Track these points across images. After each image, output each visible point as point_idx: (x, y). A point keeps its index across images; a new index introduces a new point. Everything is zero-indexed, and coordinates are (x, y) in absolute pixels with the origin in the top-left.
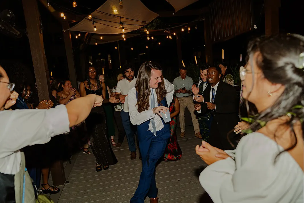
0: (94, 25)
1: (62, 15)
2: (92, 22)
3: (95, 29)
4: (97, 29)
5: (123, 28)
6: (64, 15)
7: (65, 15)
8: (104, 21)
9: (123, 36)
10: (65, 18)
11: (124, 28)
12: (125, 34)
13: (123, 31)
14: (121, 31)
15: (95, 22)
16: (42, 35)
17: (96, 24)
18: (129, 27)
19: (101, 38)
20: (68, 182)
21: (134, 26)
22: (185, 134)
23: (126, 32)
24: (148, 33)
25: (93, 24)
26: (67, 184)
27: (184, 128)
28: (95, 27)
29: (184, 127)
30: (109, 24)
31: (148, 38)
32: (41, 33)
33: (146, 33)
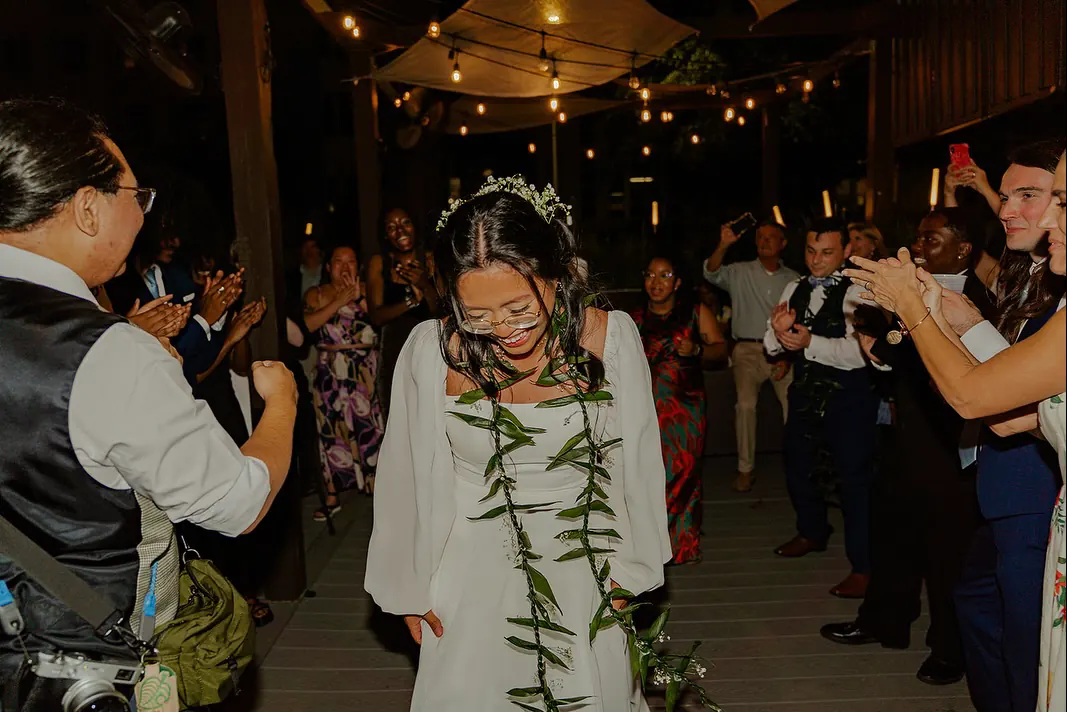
0: (453, 62)
1: (349, 22)
2: (446, 52)
3: (456, 76)
4: (462, 74)
5: (555, 75)
6: (354, 23)
7: (357, 25)
8: (487, 49)
9: (554, 104)
10: (356, 33)
11: (560, 76)
12: (561, 97)
13: (556, 84)
14: (550, 85)
15: (459, 51)
16: (268, 86)
17: (461, 58)
18: (579, 74)
19: (481, 109)
20: (311, 594)
21: (597, 70)
22: (753, 483)
23: (564, 91)
24: (645, 94)
25: (451, 56)
26: (308, 599)
27: (750, 456)
28: (456, 67)
29: (753, 454)
30: (508, 58)
31: (646, 116)
32: (264, 81)
33: (636, 96)
